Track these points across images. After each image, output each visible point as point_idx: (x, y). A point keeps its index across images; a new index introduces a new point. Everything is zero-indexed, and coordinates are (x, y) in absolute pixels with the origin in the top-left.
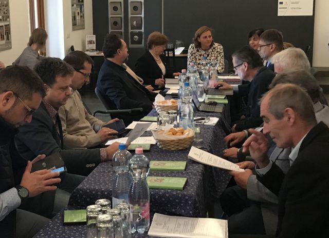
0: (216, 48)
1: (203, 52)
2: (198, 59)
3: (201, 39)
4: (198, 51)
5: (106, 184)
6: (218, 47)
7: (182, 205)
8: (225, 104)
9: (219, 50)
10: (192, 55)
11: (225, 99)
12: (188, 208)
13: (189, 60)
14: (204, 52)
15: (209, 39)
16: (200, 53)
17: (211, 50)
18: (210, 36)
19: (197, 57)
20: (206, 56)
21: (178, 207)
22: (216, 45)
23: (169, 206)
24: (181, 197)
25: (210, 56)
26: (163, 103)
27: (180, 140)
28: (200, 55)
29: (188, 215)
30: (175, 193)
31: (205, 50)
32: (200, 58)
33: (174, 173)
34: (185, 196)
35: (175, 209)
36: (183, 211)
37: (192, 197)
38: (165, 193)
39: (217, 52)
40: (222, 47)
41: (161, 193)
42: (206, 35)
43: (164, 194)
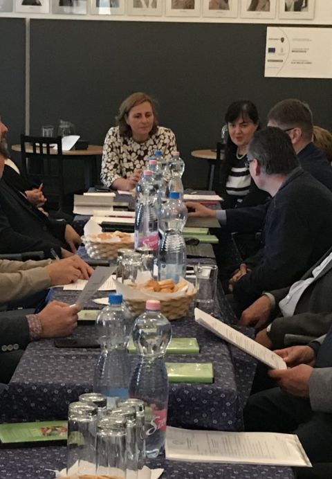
0: (162, 137)
1: (136, 147)
2: (125, 160)
3: (131, 120)
4: (125, 143)
5: (64, 376)
6: (166, 135)
7: (212, 410)
8: (213, 244)
9: (167, 141)
10: (112, 151)
11: (208, 234)
12: (224, 414)
13: (105, 159)
14: (138, 146)
15: (144, 119)
16: (129, 148)
17: (151, 142)
18: (147, 115)
19: (124, 155)
20: (142, 154)
21: (204, 415)
22: (161, 129)
23: (187, 413)
24: (212, 396)
25: (149, 153)
26: (102, 239)
27: (174, 300)
28: (130, 152)
29: (226, 427)
30: (199, 388)
31: (139, 143)
32: (129, 157)
33: (182, 357)
34: (220, 392)
35: (198, 418)
36: (215, 422)
37: (231, 393)
38: (182, 388)
39: (164, 144)
40: (172, 134)
41: (174, 389)
42: (140, 111)
43: (180, 391)
